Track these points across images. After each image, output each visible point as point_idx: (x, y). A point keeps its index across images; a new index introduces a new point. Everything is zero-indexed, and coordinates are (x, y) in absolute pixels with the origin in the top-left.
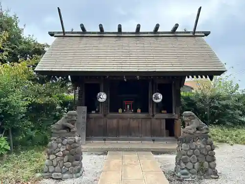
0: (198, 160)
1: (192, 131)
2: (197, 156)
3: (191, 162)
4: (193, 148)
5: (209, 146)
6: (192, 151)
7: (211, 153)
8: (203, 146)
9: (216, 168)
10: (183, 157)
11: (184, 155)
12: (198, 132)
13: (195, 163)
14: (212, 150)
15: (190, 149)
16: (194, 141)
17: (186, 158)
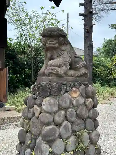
0: (73, 131)
1: (61, 71)
2: (72, 123)
3: (60, 137)
4: (64, 105)
5: (91, 100)
6: (63, 112)
7: (93, 113)
8: (82, 101)
9: (99, 143)
10: (47, 129)
11: (48, 124)
12: (71, 72)
13: (67, 139)
14: (94, 107)
15: (60, 108)
16: (66, 91)
17: (52, 131)
